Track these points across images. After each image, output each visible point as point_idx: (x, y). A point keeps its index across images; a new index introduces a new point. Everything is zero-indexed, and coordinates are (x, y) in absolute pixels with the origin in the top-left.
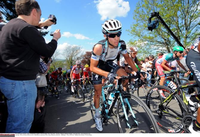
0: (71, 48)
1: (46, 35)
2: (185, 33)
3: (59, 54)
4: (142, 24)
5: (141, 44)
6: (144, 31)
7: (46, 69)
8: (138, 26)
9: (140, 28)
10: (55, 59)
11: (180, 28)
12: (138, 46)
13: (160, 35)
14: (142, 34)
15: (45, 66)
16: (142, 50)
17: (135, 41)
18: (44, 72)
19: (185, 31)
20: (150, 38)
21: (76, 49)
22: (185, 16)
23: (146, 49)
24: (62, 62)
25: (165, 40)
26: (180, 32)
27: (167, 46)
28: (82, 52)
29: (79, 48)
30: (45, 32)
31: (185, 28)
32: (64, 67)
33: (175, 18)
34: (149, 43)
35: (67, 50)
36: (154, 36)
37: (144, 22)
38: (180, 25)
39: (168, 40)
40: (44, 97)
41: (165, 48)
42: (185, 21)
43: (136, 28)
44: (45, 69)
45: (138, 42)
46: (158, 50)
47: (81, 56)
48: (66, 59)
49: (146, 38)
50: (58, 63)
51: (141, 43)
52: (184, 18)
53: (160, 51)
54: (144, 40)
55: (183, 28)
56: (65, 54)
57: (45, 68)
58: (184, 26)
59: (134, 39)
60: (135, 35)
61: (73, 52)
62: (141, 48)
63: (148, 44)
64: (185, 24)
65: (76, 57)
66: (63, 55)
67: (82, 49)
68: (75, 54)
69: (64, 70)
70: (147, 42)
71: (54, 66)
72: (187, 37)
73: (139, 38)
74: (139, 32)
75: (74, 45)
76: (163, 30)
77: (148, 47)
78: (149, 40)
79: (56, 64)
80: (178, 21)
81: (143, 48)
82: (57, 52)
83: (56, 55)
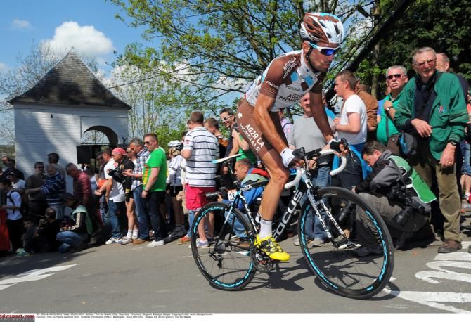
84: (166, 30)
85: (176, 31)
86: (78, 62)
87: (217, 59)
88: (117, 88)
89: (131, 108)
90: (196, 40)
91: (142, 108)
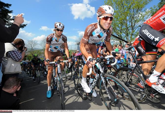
1: (24, 27)
2: (131, 32)
3: (37, 44)
7: (21, 57)
10: (33, 48)
11: (128, 28)
13: (115, 32)
15: (19, 55)
18: (18, 60)
19: (131, 31)
22: (132, 20)
24: (40, 51)
25: (119, 36)
26: (128, 31)
27: (120, 40)
30: (24, 25)
31: (131, 28)
32: (41, 55)
33: (125, 21)
38: (128, 26)
39: (121, 36)
41: (118, 42)
42: (131, 24)
44: (19, 58)
46: (114, 43)
48: (43, 49)
50: (36, 52)
52: (131, 21)
53: (115, 43)
55: (130, 28)
56: (42, 44)
57: (19, 56)
58: (131, 27)
64: (131, 26)
66: (41, 45)
69: (42, 58)
72: (132, 35)
76: (118, 29)
79: (34, 52)
80: (127, 23)
82: (35, 42)
83: (34, 45)
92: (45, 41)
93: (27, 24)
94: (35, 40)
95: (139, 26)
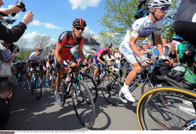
0: (40, 37)
1: (13, 22)
3: (28, 43)
4: (113, 15)
5: (111, 36)
6: (114, 22)
7: (11, 58)
8: (109, 17)
9: (111, 19)
10: (24, 48)
12: (108, 37)
13: (130, 26)
14: (112, 25)
15: (9, 55)
16: (112, 41)
17: (106, 32)
20: (120, 29)
21: (46, 39)
23: (116, 40)
28: (51, 42)
29: (49, 38)
30: (13, 20)
34: (120, 34)
35: (36, 39)
36: (124, 28)
37: (115, 13)
40: (12, 87)
43: (107, 19)
44: (9, 58)
45: (108, 33)
47: (51, 46)
49: (116, 30)
50: (27, 53)
51: (111, 34)
54: (115, 31)
56: (34, 43)
59: (105, 30)
60: (106, 26)
61: (43, 42)
62: (112, 39)
63: (118, 35)
65: (45, 47)
66: (32, 44)
67: (52, 39)
68: (45, 44)
70: (117, 33)
71: (23, 56)
73: (109, 29)
74: (110, 23)
75: (44, 35)
77: (118, 38)
78: (119, 31)
79: (25, 53)
81: (113, 39)
82: (26, 41)
83: (25, 45)
84: (110, 27)
85: (112, 27)
86: (90, 35)
87: (123, 33)
88: (97, 40)
89: (100, 45)
90: (117, 29)
91: (103, 44)
92: (37, 39)
93: (16, 20)
94: (25, 38)
95: (168, 17)
